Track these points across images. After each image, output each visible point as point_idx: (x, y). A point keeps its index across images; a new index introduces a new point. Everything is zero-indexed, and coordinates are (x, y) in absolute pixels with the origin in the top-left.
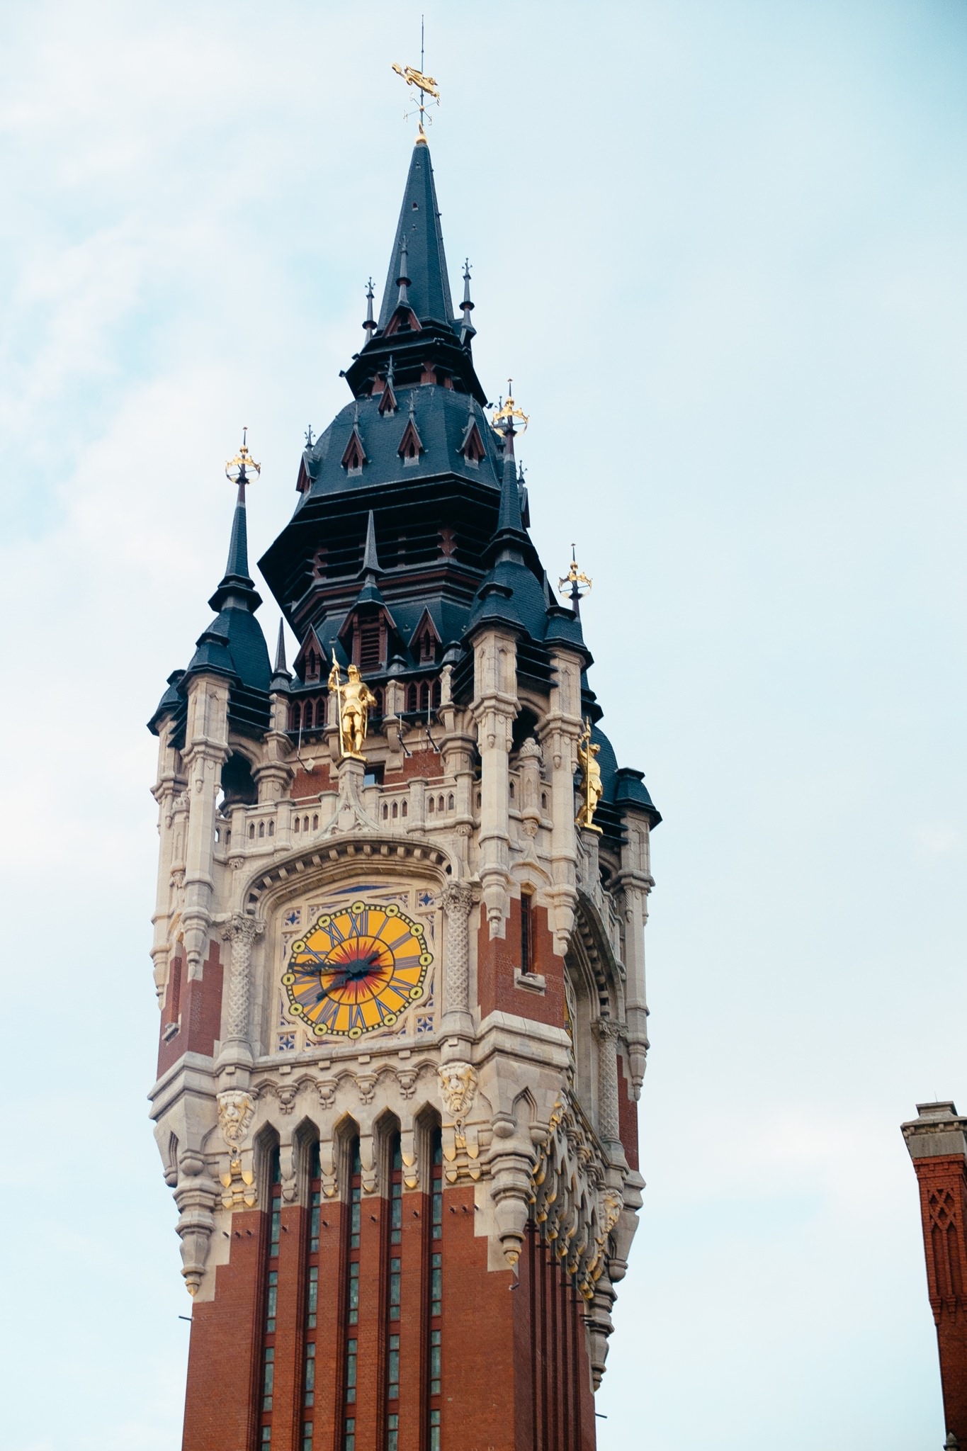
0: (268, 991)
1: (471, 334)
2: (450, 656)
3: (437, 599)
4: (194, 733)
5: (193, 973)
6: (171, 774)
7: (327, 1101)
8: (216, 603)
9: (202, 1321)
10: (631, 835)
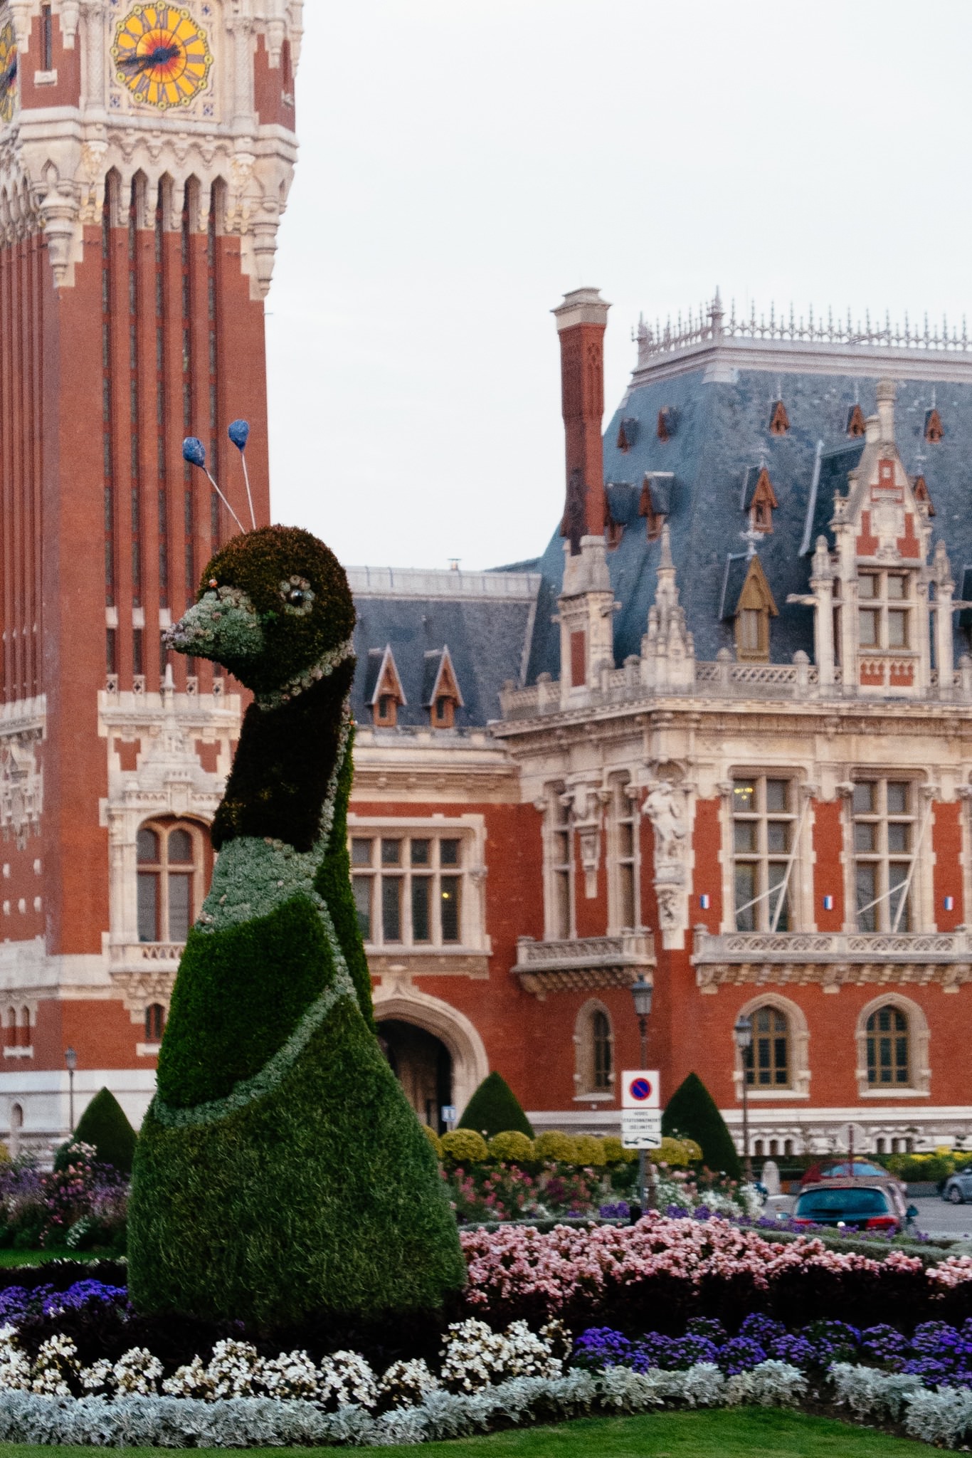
7: (155, 160)
9: (67, 300)
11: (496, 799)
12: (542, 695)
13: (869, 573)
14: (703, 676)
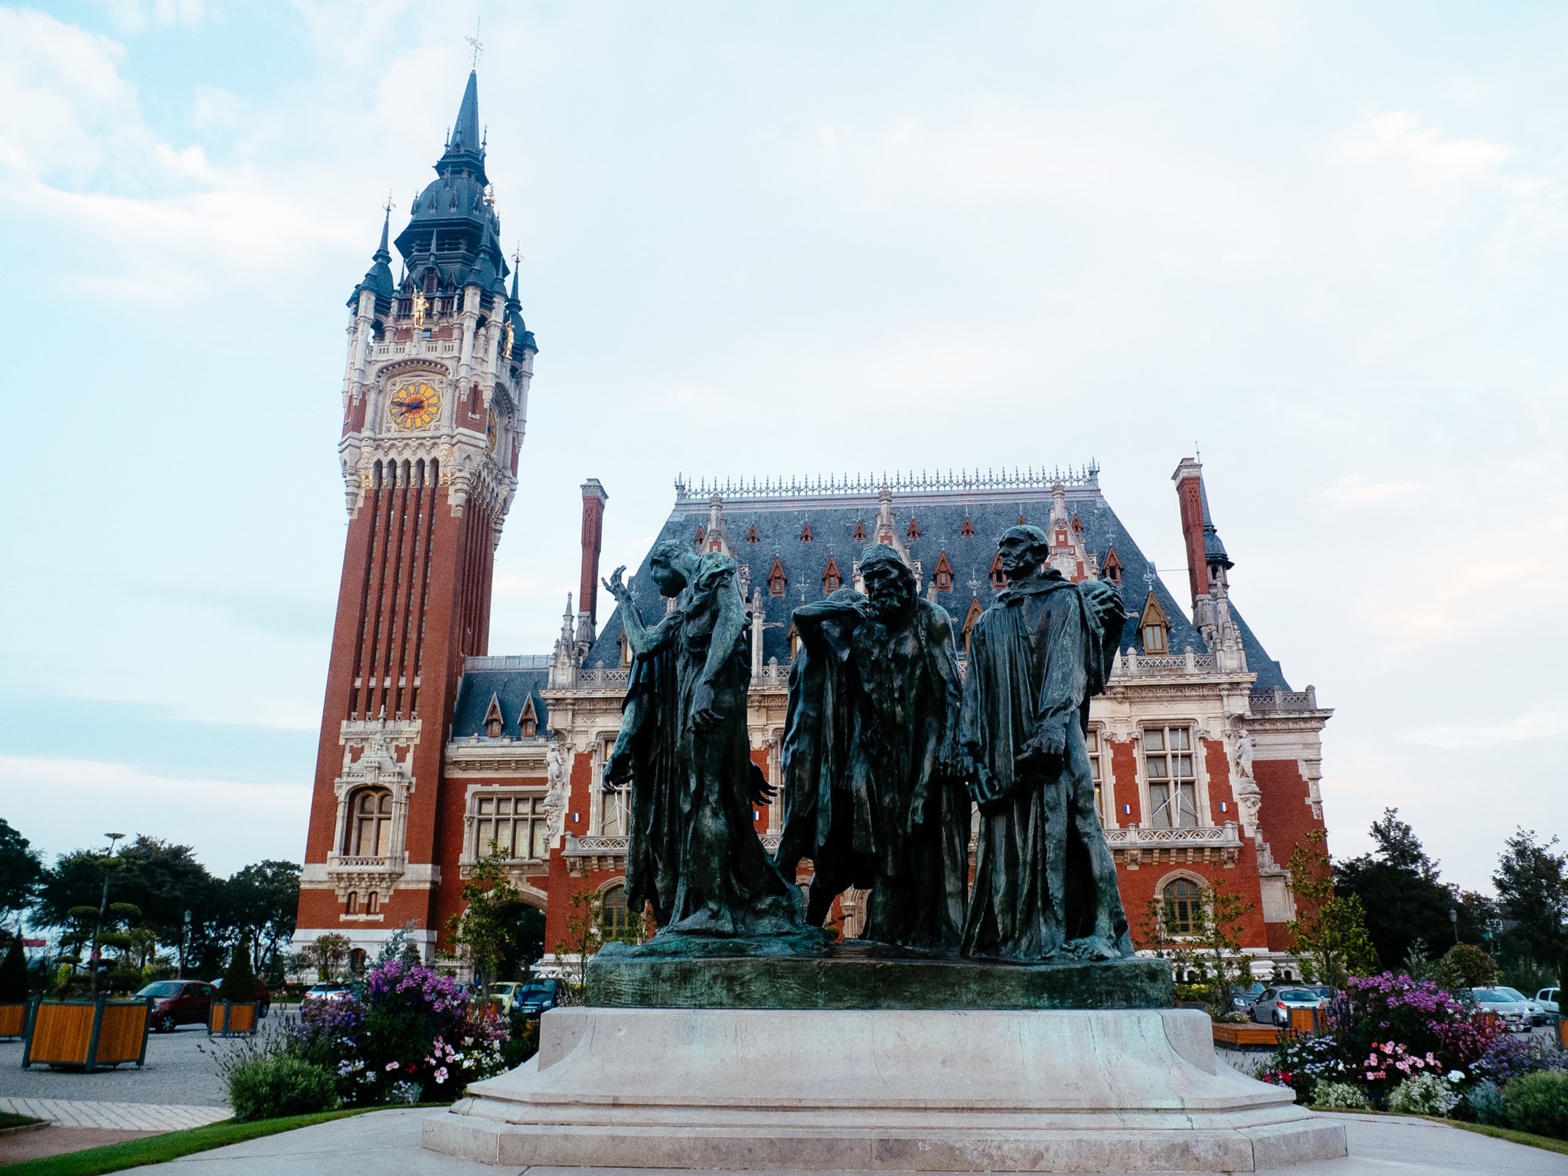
0: (383, 411)
1: (484, 156)
2: (458, 291)
3: (458, 266)
4: (361, 313)
5: (356, 403)
6: (353, 325)
7: (400, 453)
8: (375, 258)
9: (352, 525)
10: (527, 356)
14: (585, 678)
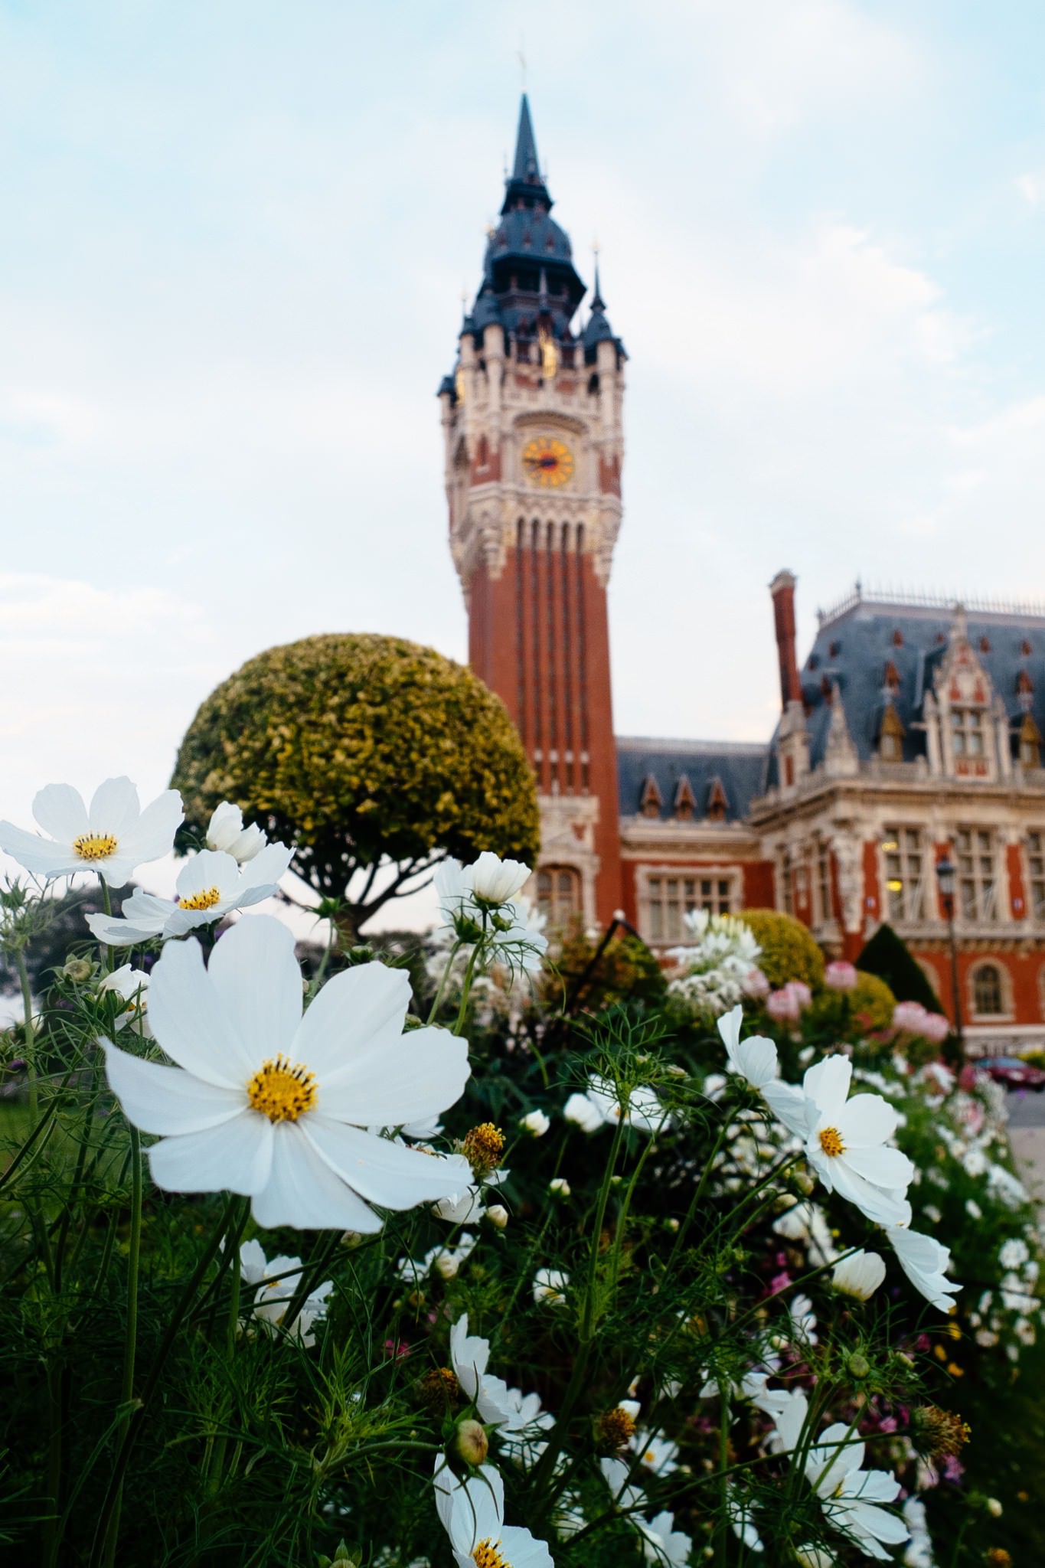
7: (544, 512)
11: (749, 858)
12: (771, 799)
13: (958, 712)
14: (863, 769)
